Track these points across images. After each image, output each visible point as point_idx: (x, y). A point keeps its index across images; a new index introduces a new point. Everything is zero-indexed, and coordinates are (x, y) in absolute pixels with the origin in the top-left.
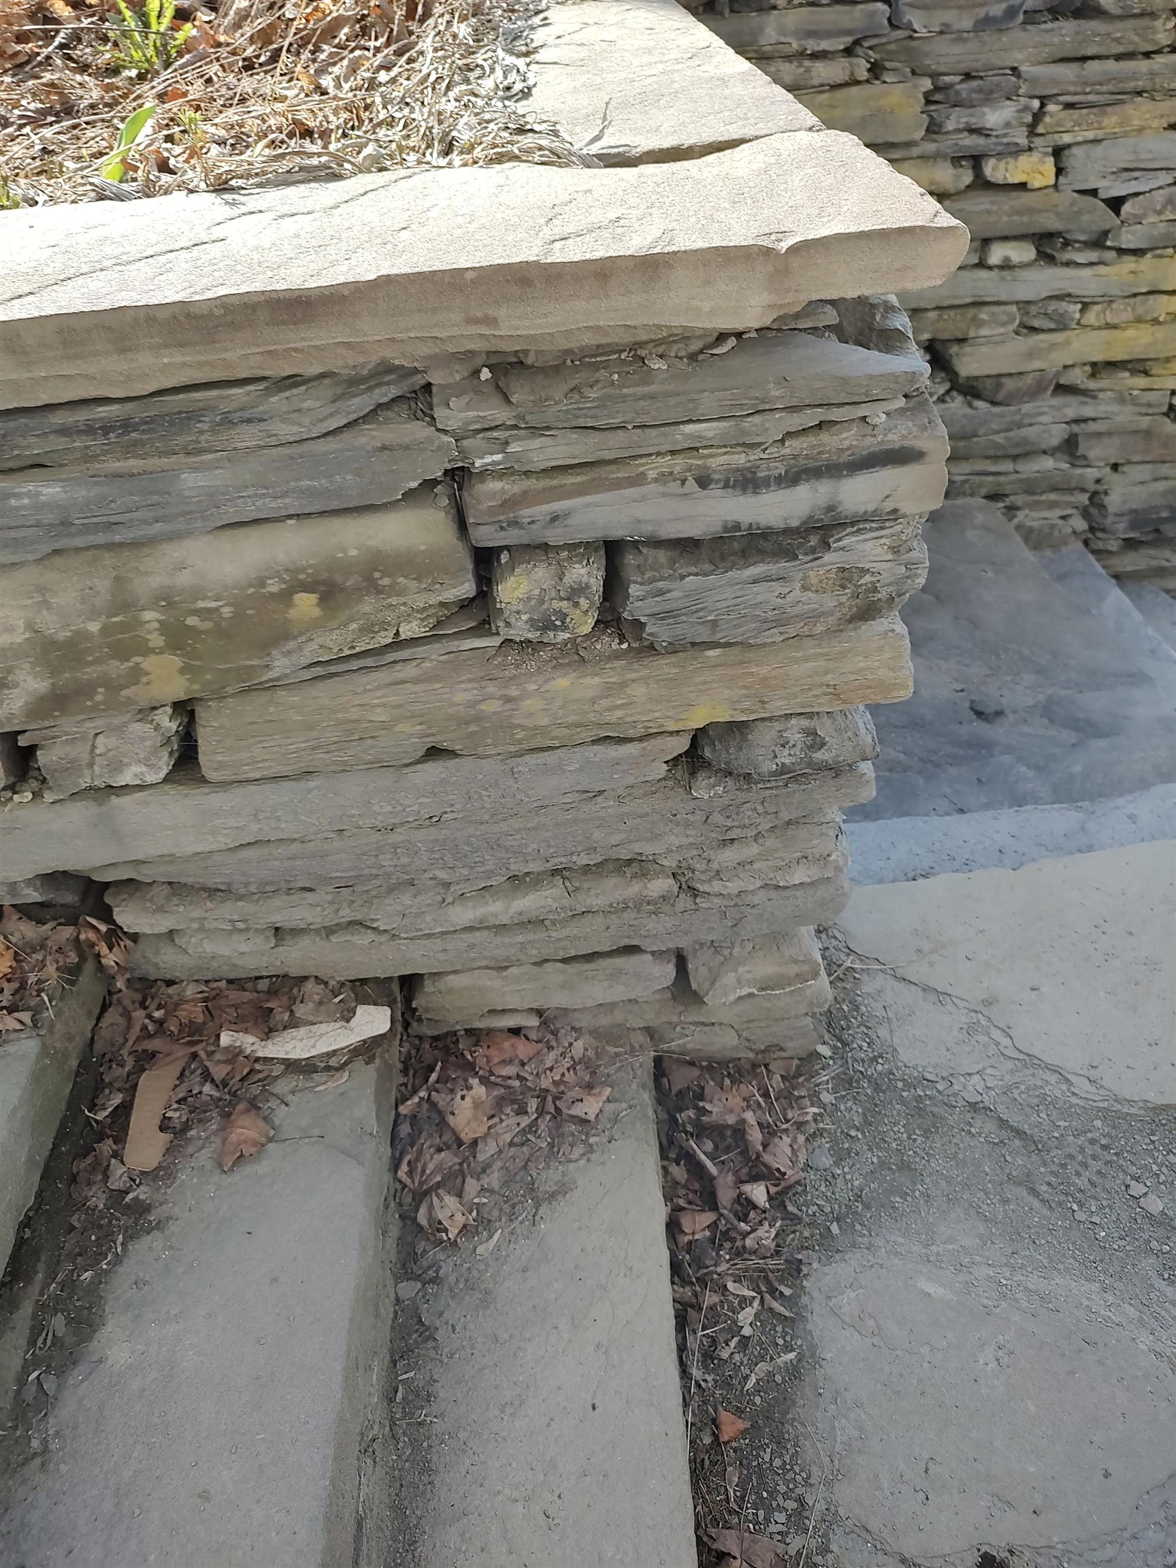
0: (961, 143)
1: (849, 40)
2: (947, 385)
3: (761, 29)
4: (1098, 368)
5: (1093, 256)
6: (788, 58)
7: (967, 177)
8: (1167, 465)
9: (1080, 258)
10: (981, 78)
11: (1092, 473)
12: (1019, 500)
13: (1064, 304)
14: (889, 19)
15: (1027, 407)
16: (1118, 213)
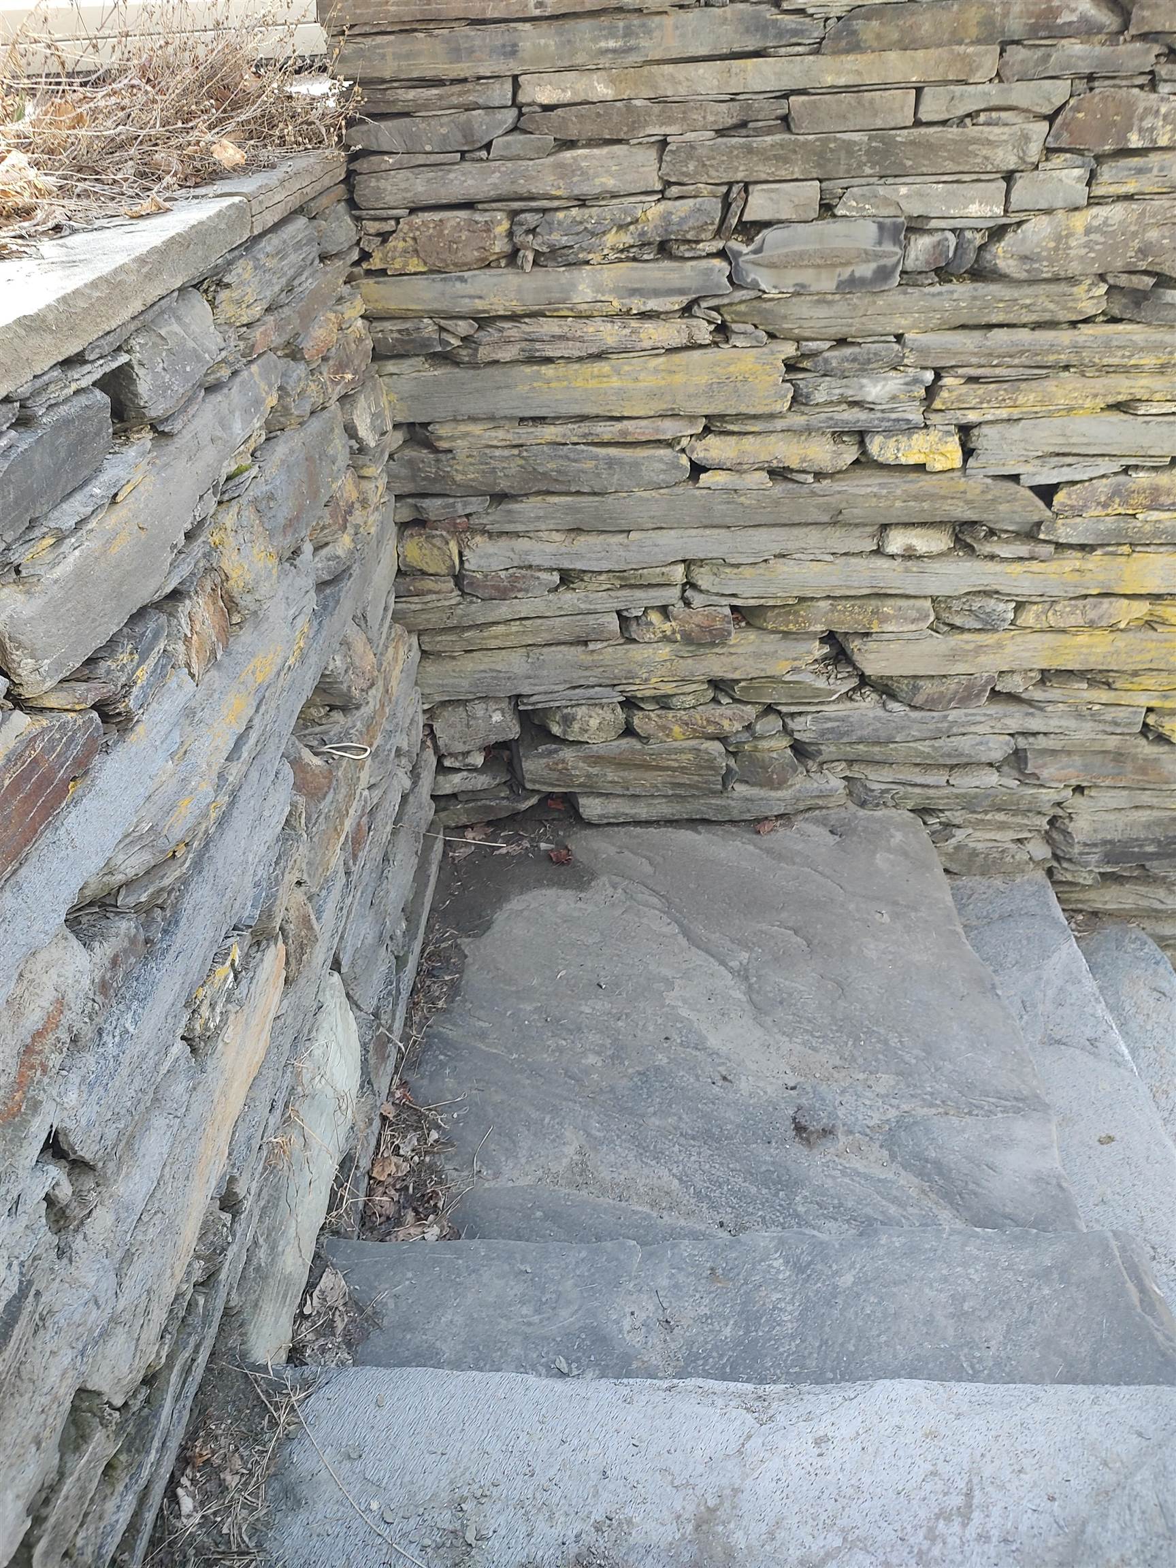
0: (837, 416)
1: (685, 300)
2: (854, 682)
3: (573, 286)
4: (1046, 677)
5: (1023, 549)
6: (610, 317)
7: (850, 454)
8: (1148, 792)
9: (1005, 551)
10: (860, 344)
11: (1047, 796)
12: (957, 817)
13: (993, 601)
14: (730, 278)
15: (953, 715)
16: (1049, 505)
